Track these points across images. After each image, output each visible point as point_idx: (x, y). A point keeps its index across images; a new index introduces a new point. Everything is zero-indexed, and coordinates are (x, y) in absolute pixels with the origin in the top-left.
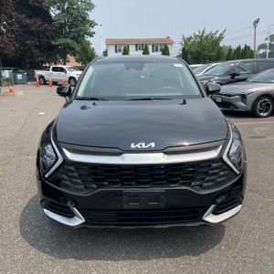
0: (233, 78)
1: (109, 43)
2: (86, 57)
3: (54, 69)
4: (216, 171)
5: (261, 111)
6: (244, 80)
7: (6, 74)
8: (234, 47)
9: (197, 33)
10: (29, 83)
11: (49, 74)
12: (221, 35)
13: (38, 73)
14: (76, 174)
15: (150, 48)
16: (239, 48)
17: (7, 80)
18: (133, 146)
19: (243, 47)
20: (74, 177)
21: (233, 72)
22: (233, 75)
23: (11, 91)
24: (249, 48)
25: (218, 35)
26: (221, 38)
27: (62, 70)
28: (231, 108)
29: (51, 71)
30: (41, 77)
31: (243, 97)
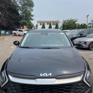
0: (81, 35)
1: (38, 22)
2: (30, 27)
3: (19, 31)
4: (80, 87)
5: (92, 48)
6: (85, 36)
7: (3, 32)
8: (80, 24)
9: (68, 19)
10: (10, 35)
11: (17, 32)
12: (76, 20)
13: (14, 32)
14: (14, 88)
15: (52, 24)
16: (82, 24)
17: (3, 34)
18: (41, 75)
19: (83, 24)
20: (13, 89)
21: (81, 33)
22: (81, 34)
23: (3, 38)
24: (85, 24)
25: (75, 20)
26: (76, 21)
27: (22, 31)
28: (81, 47)
29: (18, 31)
30: (15, 33)
31: (85, 43)
